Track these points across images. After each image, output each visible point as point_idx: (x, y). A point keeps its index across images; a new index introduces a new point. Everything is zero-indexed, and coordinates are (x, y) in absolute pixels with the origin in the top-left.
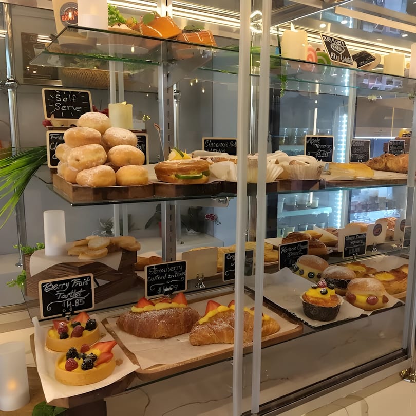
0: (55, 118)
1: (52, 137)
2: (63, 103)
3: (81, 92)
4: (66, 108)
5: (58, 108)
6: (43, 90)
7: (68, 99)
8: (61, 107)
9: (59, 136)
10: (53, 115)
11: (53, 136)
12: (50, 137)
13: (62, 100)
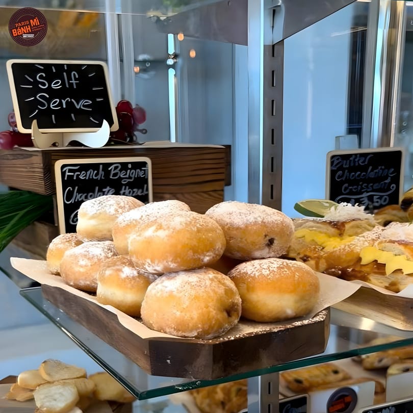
0: (40, 128)
1: (67, 174)
2: (53, 94)
3: (89, 65)
4: (60, 104)
5: (43, 105)
6: (9, 63)
7: (63, 84)
8: (49, 101)
9: (80, 170)
10: (35, 122)
11: (70, 171)
12: (63, 174)
13: (50, 85)
